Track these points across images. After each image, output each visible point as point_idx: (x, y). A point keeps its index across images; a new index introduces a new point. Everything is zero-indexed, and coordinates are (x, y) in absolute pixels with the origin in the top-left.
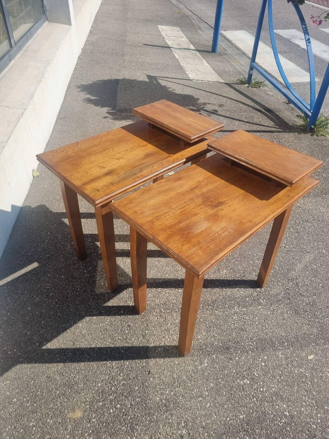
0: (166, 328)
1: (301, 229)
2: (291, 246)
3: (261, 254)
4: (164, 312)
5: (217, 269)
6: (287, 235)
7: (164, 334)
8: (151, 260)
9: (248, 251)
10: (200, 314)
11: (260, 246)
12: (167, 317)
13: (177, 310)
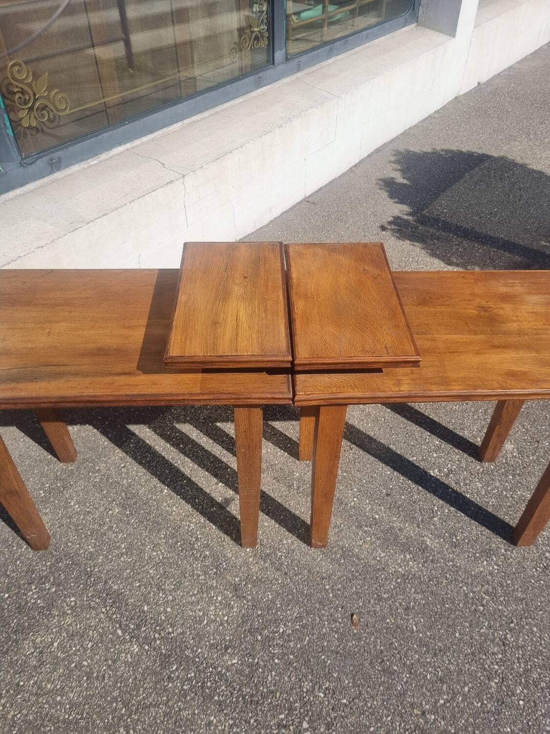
0: (22, 683)
1: (521, 702)
2: (443, 723)
3: (350, 685)
4: (52, 650)
5: (227, 643)
6: (466, 689)
7: (8, 691)
8: (147, 536)
9: (329, 654)
10: (95, 709)
11: (371, 663)
12: (46, 665)
13: (73, 665)
